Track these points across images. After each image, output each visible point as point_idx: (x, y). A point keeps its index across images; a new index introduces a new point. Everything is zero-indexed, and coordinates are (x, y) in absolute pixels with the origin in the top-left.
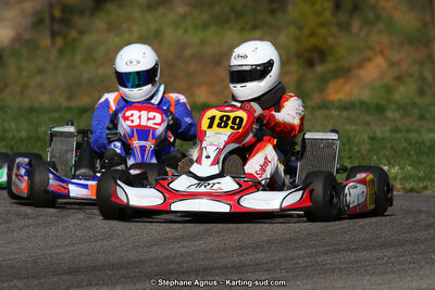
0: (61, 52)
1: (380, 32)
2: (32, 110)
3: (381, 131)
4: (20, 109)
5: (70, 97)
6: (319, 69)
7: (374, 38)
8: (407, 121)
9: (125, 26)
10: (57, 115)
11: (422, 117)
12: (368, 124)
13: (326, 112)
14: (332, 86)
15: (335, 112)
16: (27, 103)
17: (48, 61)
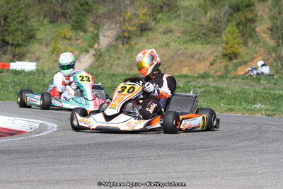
0: (127, 50)
1: (260, 47)
2: (113, 75)
3: (259, 89)
4: (109, 74)
6: (235, 61)
7: (258, 49)
8: (269, 85)
9: (154, 41)
11: (275, 84)
12: (253, 86)
13: (236, 80)
14: (240, 68)
15: (239, 80)
16: (112, 72)
17: (122, 54)
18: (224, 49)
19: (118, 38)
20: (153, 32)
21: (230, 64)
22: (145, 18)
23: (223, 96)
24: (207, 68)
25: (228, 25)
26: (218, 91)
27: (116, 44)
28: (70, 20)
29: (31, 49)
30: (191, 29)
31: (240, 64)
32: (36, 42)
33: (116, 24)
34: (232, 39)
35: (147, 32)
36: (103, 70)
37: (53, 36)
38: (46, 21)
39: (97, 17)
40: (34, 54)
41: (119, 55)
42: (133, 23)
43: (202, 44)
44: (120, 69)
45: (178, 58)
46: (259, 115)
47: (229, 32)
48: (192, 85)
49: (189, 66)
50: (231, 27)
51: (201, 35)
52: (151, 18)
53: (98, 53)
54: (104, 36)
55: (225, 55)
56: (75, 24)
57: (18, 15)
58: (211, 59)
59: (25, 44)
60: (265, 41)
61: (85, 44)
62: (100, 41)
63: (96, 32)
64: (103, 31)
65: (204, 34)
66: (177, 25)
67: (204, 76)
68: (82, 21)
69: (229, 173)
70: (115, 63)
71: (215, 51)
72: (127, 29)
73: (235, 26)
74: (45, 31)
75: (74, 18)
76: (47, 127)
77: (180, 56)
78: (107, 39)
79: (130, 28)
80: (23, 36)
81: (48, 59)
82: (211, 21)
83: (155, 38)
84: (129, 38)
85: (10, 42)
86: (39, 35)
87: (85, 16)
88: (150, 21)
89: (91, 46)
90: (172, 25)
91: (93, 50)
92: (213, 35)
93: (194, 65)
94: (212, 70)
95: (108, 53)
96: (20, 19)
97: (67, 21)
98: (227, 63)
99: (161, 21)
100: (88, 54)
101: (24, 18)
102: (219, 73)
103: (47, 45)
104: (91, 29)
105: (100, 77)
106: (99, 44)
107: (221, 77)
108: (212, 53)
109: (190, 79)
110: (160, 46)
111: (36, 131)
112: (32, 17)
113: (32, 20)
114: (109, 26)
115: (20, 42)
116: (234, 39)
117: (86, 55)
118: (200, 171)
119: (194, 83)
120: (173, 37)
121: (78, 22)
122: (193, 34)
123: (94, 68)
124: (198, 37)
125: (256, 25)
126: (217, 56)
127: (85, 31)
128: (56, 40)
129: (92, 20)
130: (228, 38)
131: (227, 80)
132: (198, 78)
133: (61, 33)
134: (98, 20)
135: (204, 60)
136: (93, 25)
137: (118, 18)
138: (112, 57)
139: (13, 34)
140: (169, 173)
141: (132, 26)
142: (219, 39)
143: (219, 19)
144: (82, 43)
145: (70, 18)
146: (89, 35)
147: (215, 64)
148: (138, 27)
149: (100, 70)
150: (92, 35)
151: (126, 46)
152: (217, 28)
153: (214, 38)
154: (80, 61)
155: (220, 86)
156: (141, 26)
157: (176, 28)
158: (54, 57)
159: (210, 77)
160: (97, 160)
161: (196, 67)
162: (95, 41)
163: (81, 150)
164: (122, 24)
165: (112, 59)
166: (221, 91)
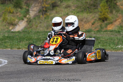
0: (45, 18)
1: (120, 14)
2: (38, 32)
3: (119, 37)
4: (35, 32)
5: (47, 29)
6: (106, 22)
7: (118, 15)
9: (60, 12)
10: (43, 33)
12: (116, 35)
13: (107, 32)
14: (108, 26)
15: (109, 33)
16: (37, 30)
17: (42, 20)
18: (100, 15)
19: (40, 11)
20: (59, 7)
21: (103, 24)
23: (100, 41)
24: (90, 27)
25: (101, 2)
27: (39, 15)
28: (13, 2)
31: (109, 24)
33: (38, 3)
34: (104, 10)
35: (56, 7)
36: (32, 29)
37: (3, 11)
41: (41, 21)
42: (48, 2)
43: (87, 13)
44: (41, 29)
46: (120, 51)
47: (102, 6)
50: (103, 3)
51: (87, 8)
53: (29, 20)
54: (33, 11)
55: (100, 19)
56: (15, 4)
58: (92, 21)
60: (122, 10)
61: (22, 15)
62: (30, 13)
63: (27, 8)
64: (31, 7)
65: (88, 7)
66: (72, 3)
67: (89, 31)
68: (19, 3)
70: (38, 25)
71: (94, 17)
72: (45, 6)
73: (105, 3)
75: (15, 1)
76: (2, 62)
78: (34, 12)
79: (46, 6)
81: (1, 25)
84: (46, 11)
88: (57, 1)
89: (25, 17)
90: (70, 3)
91: (26, 18)
92: (93, 8)
93: (83, 25)
94: (93, 27)
95: (34, 20)
97: (11, 3)
98: (101, 23)
99: (64, 1)
102: (97, 29)
104: (25, 7)
105: (30, 33)
106: (29, 15)
107: (98, 31)
108: (93, 18)
110: (64, 15)
114: (34, 5)
116: (105, 10)
117: (22, 21)
120: (71, 10)
121: (17, 3)
122: (82, 8)
123: (27, 28)
124: (85, 9)
125: (117, 1)
126: (96, 20)
127: (21, 8)
128: (5, 14)
129: (25, 2)
130: (101, 9)
131: (102, 33)
132: (85, 32)
133: (7, 10)
134: (28, 2)
135: (88, 22)
136: (26, 5)
138: (36, 22)
141: (48, 4)
142: (96, 10)
144: (20, 15)
145: (13, 1)
146: (23, 10)
147: (95, 24)
148: (51, 5)
149: (30, 30)
150: (25, 10)
151: (45, 16)
152: (95, 4)
153: (94, 9)
154: (19, 25)
155: (98, 36)
156: (53, 5)
157: (72, 5)
158: (4, 23)
159: (92, 31)
160: (30, 79)
161: (84, 26)
162: (27, 13)
163: (21, 74)
164: (42, 3)
165: (37, 23)
166: (98, 39)
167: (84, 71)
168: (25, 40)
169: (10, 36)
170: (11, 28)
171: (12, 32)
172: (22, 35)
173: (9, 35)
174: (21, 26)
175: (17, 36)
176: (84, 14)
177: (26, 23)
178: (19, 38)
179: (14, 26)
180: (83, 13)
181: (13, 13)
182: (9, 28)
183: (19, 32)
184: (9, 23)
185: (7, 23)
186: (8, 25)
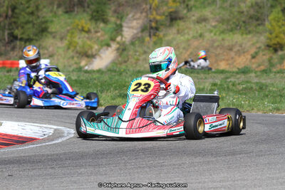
18: (268, 38)
20: (184, 22)
21: (275, 56)
22: (174, 5)
23: (267, 93)
24: (248, 62)
25: (272, 12)
26: (261, 88)
27: (142, 36)
28: (88, 10)
29: (44, 44)
30: (229, 17)
32: (49, 35)
33: (141, 13)
34: (277, 28)
35: (178, 21)
36: (127, 66)
37: (69, 28)
38: (60, 11)
39: (120, 5)
40: (47, 50)
41: (145, 49)
42: (162, 11)
43: (242, 34)
45: (214, 51)
47: (274, 19)
48: (230, 81)
49: (227, 60)
50: (276, 14)
51: (241, 23)
52: (183, 6)
53: (122, 47)
54: (129, 27)
55: (268, 46)
56: (95, 14)
57: (27, 5)
58: (253, 51)
59: (37, 38)
61: (107, 37)
62: (124, 33)
63: (118, 22)
64: (127, 20)
65: (244, 22)
66: (212, 13)
67: (245, 71)
68: (102, 10)
69: (275, 181)
70: (140, 58)
71: (257, 42)
72: (154, 18)
74: (59, 23)
75: (92, 7)
76: (63, 133)
77: (216, 48)
78: (131, 30)
79: (158, 18)
80: (34, 30)
81: (63, 56)
82: (252, 6)
83: (187, 28)
84: (157, 29)
85: (19, 37)
86: (53, 28)
87: (105, 4)
88: (181, 8)
89: (113, 40)
90: (207, 12)
91: (116, 43)
92: (255, 23)
93: (232, 58)
94: (253, 63)
95: (132, 47)
96: (30, 10)
97: (84, 11)
98: (271, 55)
99: (193, 9)
100: (110, 49)
101: (35, 8)
102: (262, 68)
103: (62, 39)
104: (113, 19)
105: (124, 74)
106: (122, 36)
107: (264, 71)
108: (253, 44)
109: (228, 75)
110: (193, 37)
111: (50, 138)
112: (44, 7)
113: (45, 10)
114: (133, 16)
115: (31, 36)
116: (280, 27)
117: (107, 49)
118: (241, 180)
119: (232, 79)
120: (208, 27)
121: (97, 12)
123: (116, 64)
124: (237, 26)
126: (260, 48)
127: (105, 21)
128: (72, 33)
129: (113, 8)
130: (272, 26)
131: (272, 75)
132: (237, 73)
133: (78, 25)
134: (121, 8)
135: (244, 52)
136: (116, 15)
137: (144, 6)
138: (136, 51)
139: (22, 27)
140: (205, 182)
141: (160, 15)
142: (261, 28)
143: (261, 4)
144: (102, 36)
145: (88, 7)
146: (110, 26)
147: (257, 57)
148: (167, 16)
149: (123, 67)
150: (114, 26)
151: (154, 39)
152: (259, 15)
153: (256, 26)
154: (100, 57)
155: (264, 82)
156: (171, 15)
157: (212, 16)
158: (70, 53)
159: (252, 72)
160: (121, 169)
161: (235, 61)
162: (118, 33)
163: (102, 158)
164: (149, 12)
165: (137, 54)
166: (264, 88)
167: (233, 153)
168: (112, 89)
169: (82, 80)
170: (83, 63)
171: (86, 70)
172: (106, 78)
173: (79, 77)
174: (104, 59)
175: (95, 79)
176: (236, 36)
177: (115, 52)
178: (99, 84)
179: (89, 59)
180: (234, 34)
181: (88, 31)
182: (80, 63)
183: (99, 71)
184: (80, 54)
185: (77, 52)
186: (78, 57)
